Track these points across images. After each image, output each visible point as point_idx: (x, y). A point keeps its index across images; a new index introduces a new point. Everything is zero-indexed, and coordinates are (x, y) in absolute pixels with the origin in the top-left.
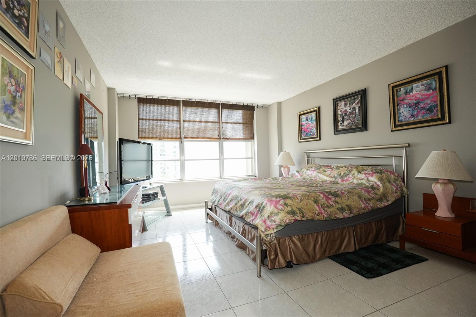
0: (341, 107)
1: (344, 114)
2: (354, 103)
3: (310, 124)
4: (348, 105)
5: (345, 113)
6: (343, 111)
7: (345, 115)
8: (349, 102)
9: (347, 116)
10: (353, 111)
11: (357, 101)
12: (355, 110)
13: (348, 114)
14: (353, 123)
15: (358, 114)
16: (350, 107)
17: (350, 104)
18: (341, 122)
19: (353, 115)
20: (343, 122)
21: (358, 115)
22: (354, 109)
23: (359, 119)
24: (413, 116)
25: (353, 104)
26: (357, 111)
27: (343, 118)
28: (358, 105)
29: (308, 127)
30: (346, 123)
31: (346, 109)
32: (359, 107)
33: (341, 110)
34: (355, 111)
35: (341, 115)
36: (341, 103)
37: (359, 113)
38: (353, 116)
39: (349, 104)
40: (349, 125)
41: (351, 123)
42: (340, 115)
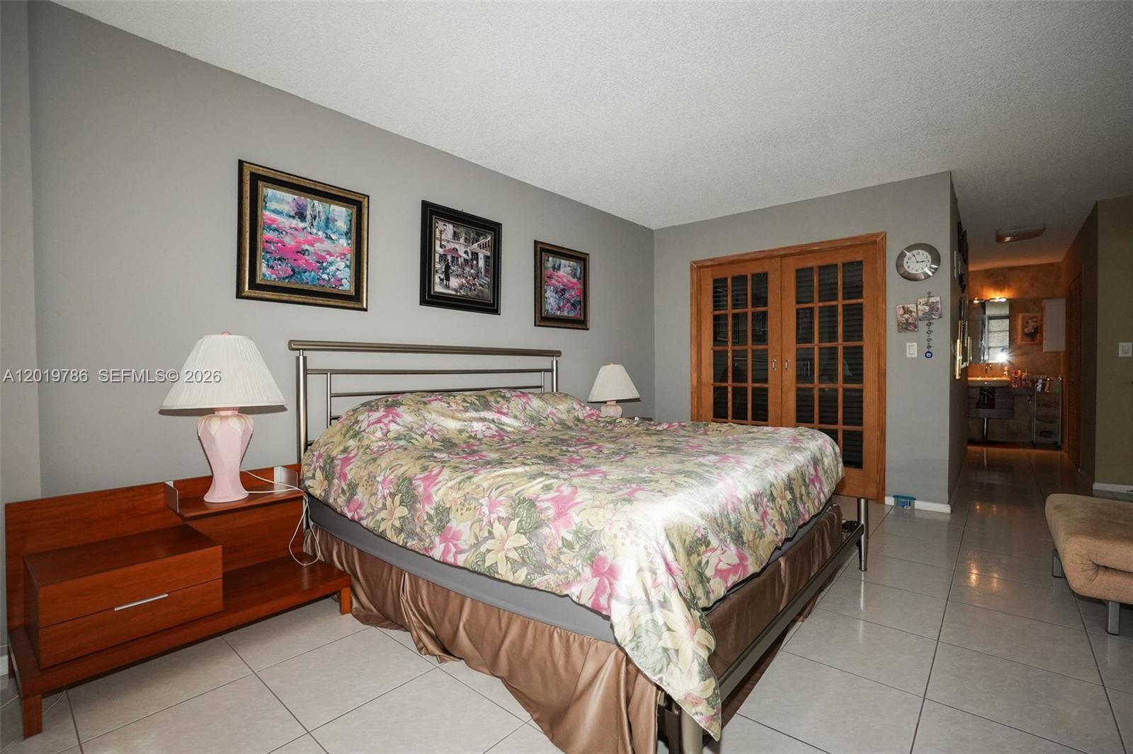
0: (444, 237)
1: (449, 258)
2: (477, 242)
3: (320, 241)
4: (462, 240)
5: (452, 257)
6: (447, 248)
7: (452, 262)
8: (466, 234)
9: (458, 265)
10: (472, 260)
11: (482, 241)
12: (477, 259)
13: (460, 263)
14: (471, 289)
15: (483, 270)
16: (466, 246)
17: (466, 238)
18: (442, 276)
19: (472, 268)
20: (448, 279)
21: (483, 274)
22: (475, 255)
23: (485, 284)
24: (559, 308)
25: (473, 244)
26: (481, 263)
27: (448, 267)
28: (484, 251)
29: (306, 247)
30: (454, 282)
31: (457, 246)
32: (487, 258)
33: (443, 243)
34: (477, 263)
35: (443, 257)
36: (445, 225)
37: (486, 271)
38: (472, 271)
39: (463, 238)
40: (462, 291)
41: (467, 287)
42: (441, 256)
